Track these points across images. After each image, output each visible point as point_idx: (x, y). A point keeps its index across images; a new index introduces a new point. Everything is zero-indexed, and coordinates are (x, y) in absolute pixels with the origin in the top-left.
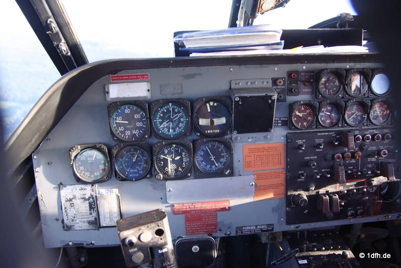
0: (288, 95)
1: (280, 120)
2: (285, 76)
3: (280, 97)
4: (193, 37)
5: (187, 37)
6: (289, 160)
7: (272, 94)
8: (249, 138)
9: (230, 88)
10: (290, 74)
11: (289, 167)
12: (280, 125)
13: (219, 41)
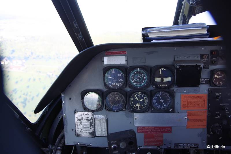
0: (210, 65)
1: (205, 80)
2: (209, 53)
3: (205, 66)
4: (153, 31)
5: (150, 31)
6: (209, 105)
7: (200, 64)
8: (184, 90)
9: (174, 60)
10: (212, 52)
11: (209, 109)
12: (205, 83)
13: (169, 33)
